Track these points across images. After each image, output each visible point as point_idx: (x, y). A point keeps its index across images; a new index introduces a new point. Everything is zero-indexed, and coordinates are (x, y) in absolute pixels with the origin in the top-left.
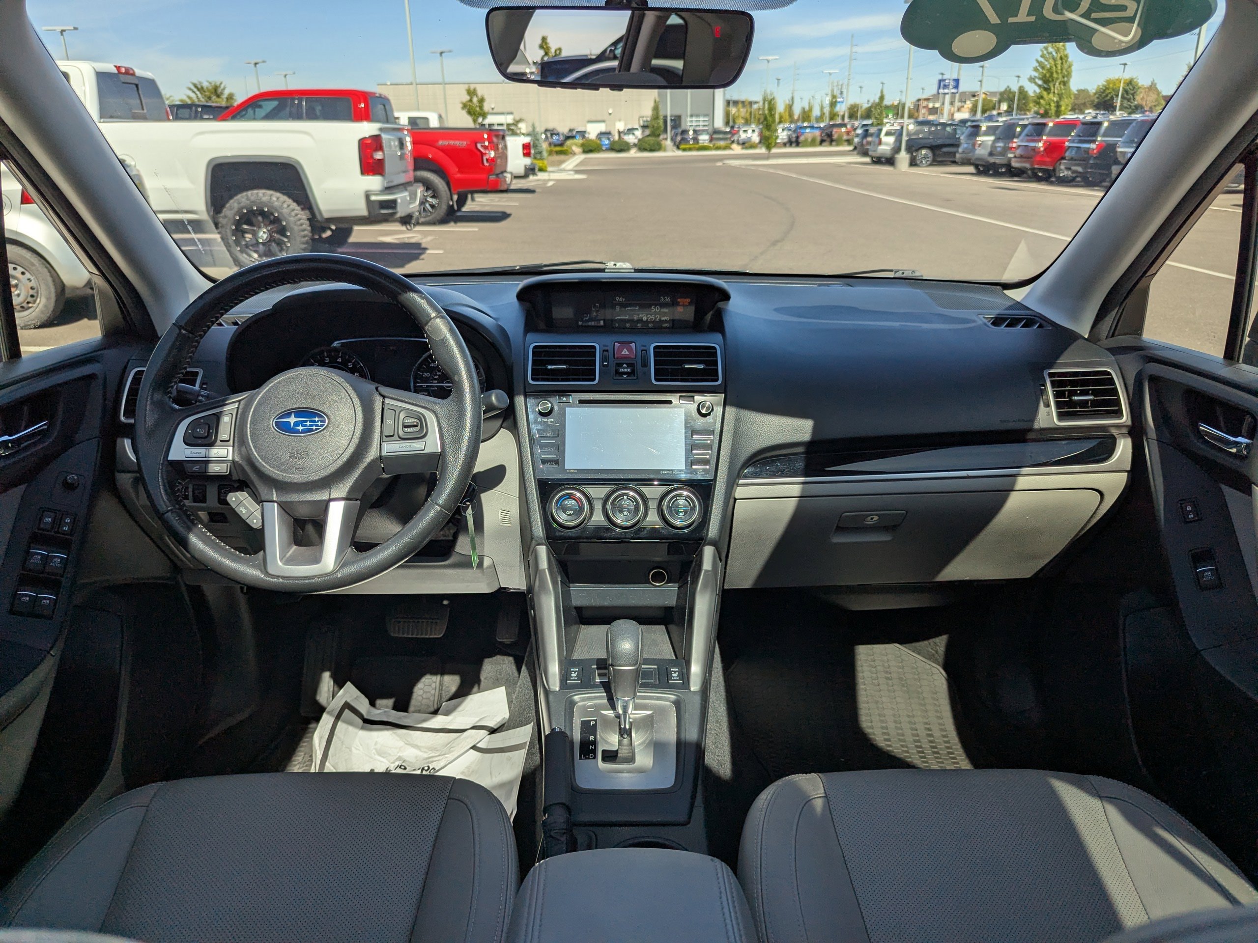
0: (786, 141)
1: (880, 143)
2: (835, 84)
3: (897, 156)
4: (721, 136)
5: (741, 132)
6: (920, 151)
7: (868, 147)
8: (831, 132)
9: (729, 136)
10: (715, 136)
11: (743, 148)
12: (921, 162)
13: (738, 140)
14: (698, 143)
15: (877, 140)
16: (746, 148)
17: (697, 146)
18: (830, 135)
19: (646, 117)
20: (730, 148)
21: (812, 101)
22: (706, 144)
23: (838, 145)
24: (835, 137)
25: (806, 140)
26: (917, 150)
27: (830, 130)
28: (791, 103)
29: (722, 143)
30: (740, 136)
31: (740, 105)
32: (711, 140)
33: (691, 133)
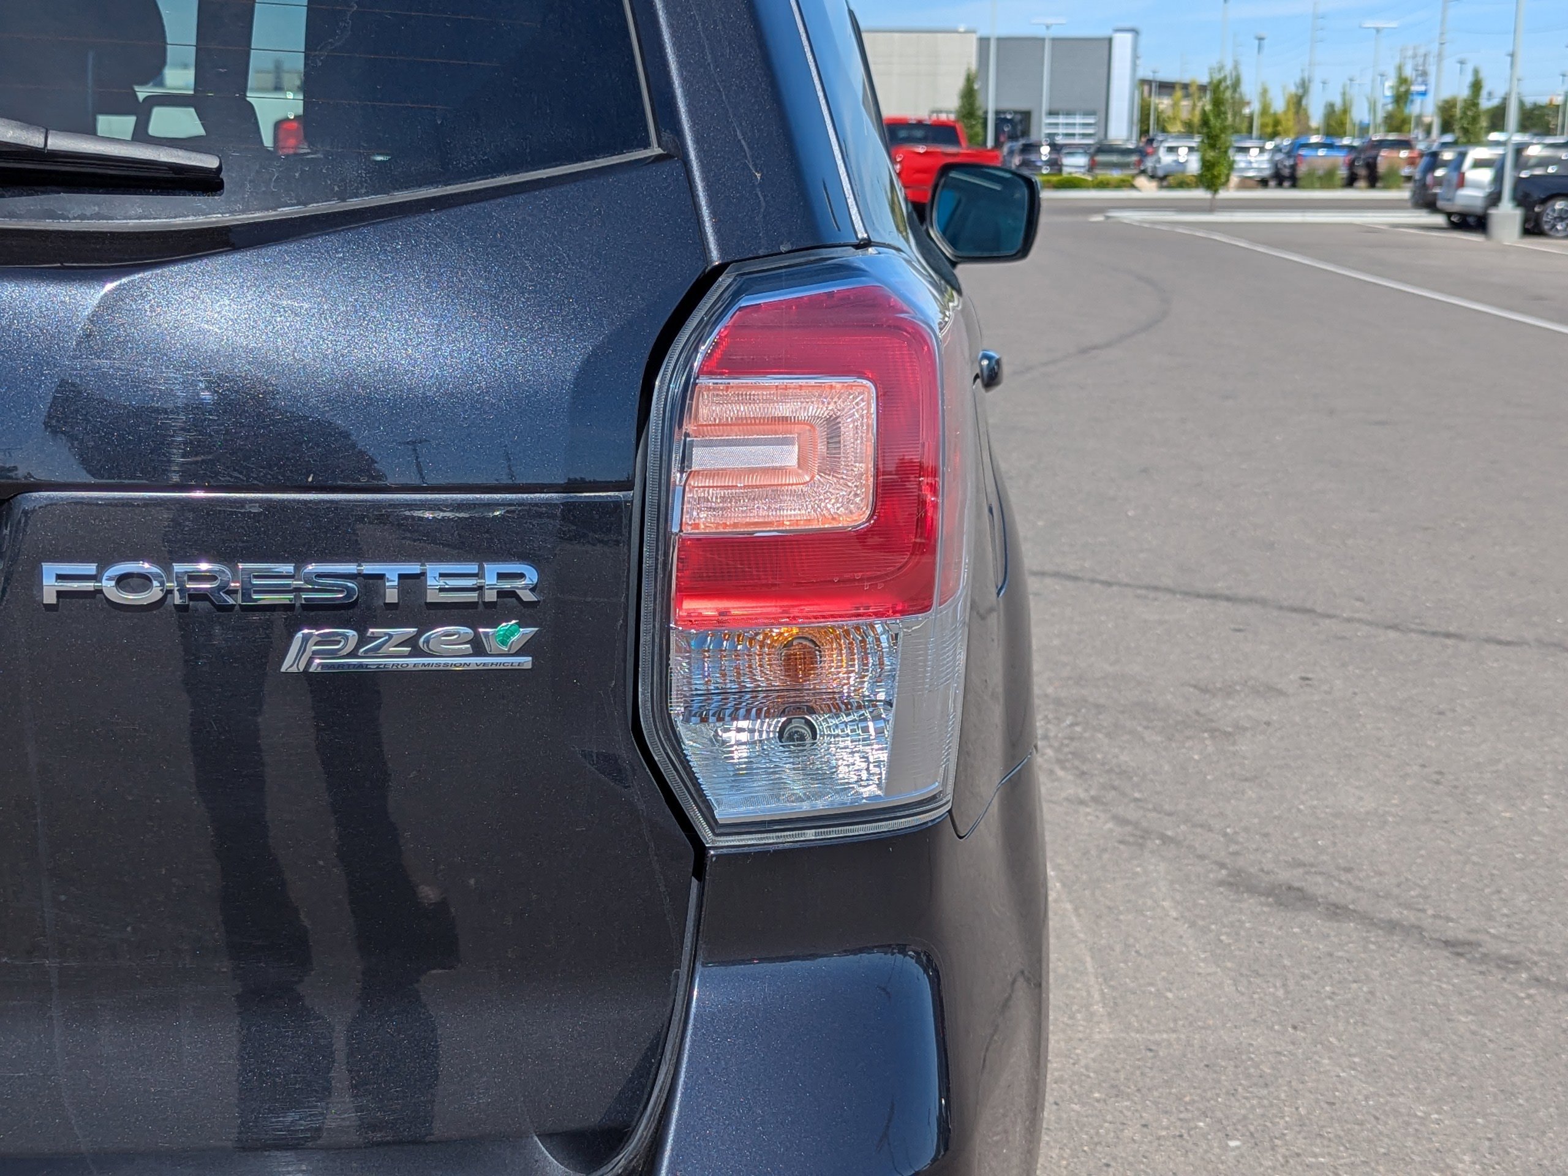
0: (1266, 173)
1: (1461, 183)
2: (1410, 53)
3: (1493, 211)
4: (1114, 158)
5: (1162, 152)
6: (1550, 203)
7: (1437, 190)
8: (1375, 158)
9: (1134, 158)
10: (1100, 158)
11: (1161, 187)
12: (1554, 226)
13: (1155, 168)
14: (1060, 171)
15: (1454, 177)
16: (1170, 187)
17: (1054, 179)
18: (1372, 166)
19: (948, 112)
20: (1133, 187)
21: (1348, 89)
22: (1079, 174)
23: (1386, 187)
24: (1382, 167)
25: (1311, 174)
26: (1544, 201)
27: (1373, 153)
28: (1300, 91)
29: (1116, 175)
30: (1159, 161)
31: (1179, 93)
32: (1092, 167)
33: (1045, 150)
